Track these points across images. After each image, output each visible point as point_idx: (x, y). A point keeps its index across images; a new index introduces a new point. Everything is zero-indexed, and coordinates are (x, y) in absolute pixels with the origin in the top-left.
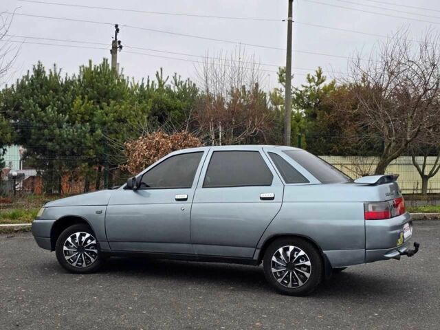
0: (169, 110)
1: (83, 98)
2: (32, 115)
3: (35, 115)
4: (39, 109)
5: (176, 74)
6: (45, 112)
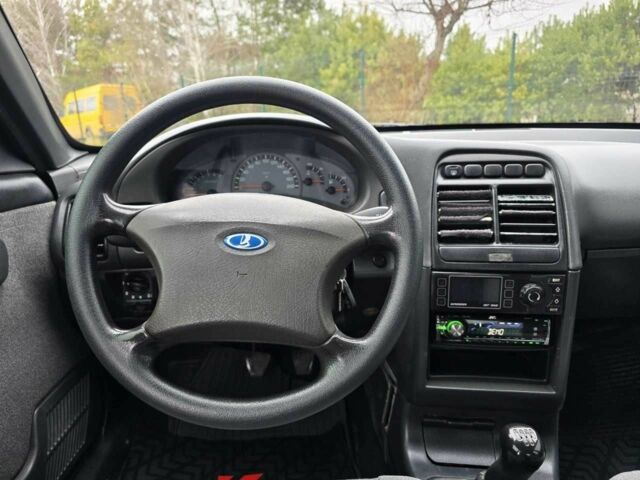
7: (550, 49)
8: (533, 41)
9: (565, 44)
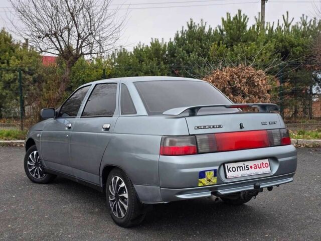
1: (219, 44)
5: (304, 15)
7: (123, 68)
8: (113, 61)
9: (130, 65)
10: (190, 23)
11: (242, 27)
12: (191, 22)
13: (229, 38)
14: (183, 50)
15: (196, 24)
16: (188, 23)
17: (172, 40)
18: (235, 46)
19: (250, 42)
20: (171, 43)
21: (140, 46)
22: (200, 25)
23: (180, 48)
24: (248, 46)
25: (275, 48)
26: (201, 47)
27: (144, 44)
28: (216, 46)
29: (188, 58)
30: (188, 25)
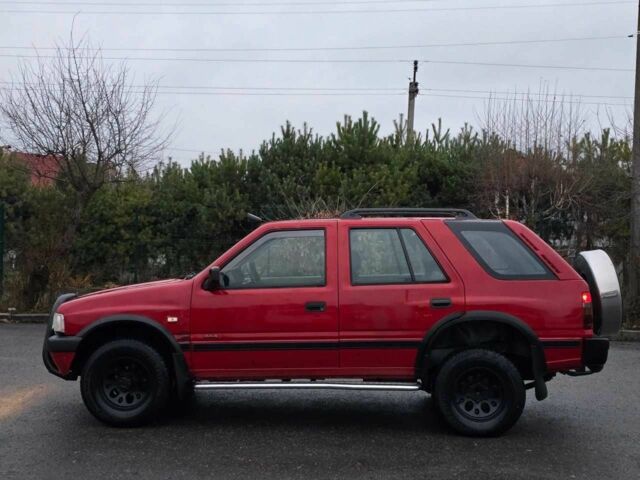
0: (445, 175)
1: (330, 165)
2: (268, 187)
3: (272, 186)
4: (277, 179)
5: (466, 124)
6: (282, 183)
10: (285, 128)
11: (367, 140)
12: (288, 126)
13: (346, 156)
14: (272, 172)
15: (296, 130)
16: (282, 127)
17: (257, 153)
18: (355, 170)
19: (379, 165)
20: (254, 158)
21: (202, 160)
22: (303, 133)
23: (268, 168)
24: (375, 172)
25: (419, 176)
26: (302, 168)
27: (209, 157)
28: (325, 168)
29: (279, 186)
30: (283, 131)
